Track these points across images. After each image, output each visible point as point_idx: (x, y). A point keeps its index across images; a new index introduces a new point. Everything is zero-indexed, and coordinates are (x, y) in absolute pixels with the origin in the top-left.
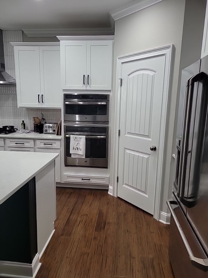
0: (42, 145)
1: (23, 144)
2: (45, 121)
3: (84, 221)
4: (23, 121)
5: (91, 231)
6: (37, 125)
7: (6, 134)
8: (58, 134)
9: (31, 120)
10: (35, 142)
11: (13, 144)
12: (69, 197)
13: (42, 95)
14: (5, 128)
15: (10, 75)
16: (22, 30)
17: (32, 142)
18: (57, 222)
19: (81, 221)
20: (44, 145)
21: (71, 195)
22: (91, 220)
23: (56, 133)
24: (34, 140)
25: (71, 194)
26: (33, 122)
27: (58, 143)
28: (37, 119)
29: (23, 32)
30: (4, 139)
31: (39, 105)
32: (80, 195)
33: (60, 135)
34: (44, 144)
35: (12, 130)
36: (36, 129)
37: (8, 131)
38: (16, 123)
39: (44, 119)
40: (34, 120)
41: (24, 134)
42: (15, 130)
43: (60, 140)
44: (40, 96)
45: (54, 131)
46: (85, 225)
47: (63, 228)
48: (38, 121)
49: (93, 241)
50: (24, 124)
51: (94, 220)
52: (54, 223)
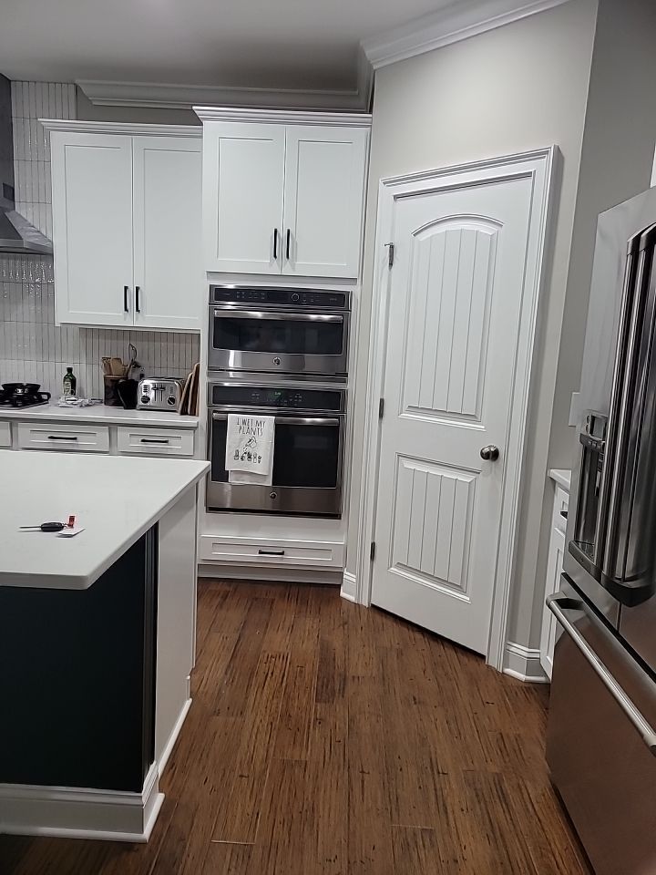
0: (136, 445)
1: (75, 439)
2: (139, 371)
3: (277, 672)
4: (70, 370)
5: (304, 701)
6: (115, 381)
7: (15, 406)
8: (184, 412)
9: (96, 367)
10: (113, 434)
11: (43, 440)
12: (220, 606)
13: (137, 289)
14: (10, 388)
15: (30, 220)
16: (76, 81)
17: (103, 434)
18: (196, 677)
19: (270, 675)
20: (143, 445)
21: (227, 600)
22: (301, 672)
23: (180, 409)
24: (112, 426)
25: (227, 596)
26: (103, 374)
27: (188, 438)
28: (115, 361)
29: (77, 88)
30: (13, 421)
31: (125, 319)
32: (256, 599)
33: (194, 413)
34: (143, 441)
35: (33, 395)
36: (112, 394)
37: (19, 398)
38: (46, 374)
39: (136, 365)
40: (107, 367)
41: (76, 409)
42: (45, 397)
43: (193, 429)
44: (132, 291)
45: (172, 400)
46: (284, 684)
47: (216, 692)
48: (117, 370)
49: (314, 728)
50: (71, 379)
51: (308, 668)
52: (189, 677)
